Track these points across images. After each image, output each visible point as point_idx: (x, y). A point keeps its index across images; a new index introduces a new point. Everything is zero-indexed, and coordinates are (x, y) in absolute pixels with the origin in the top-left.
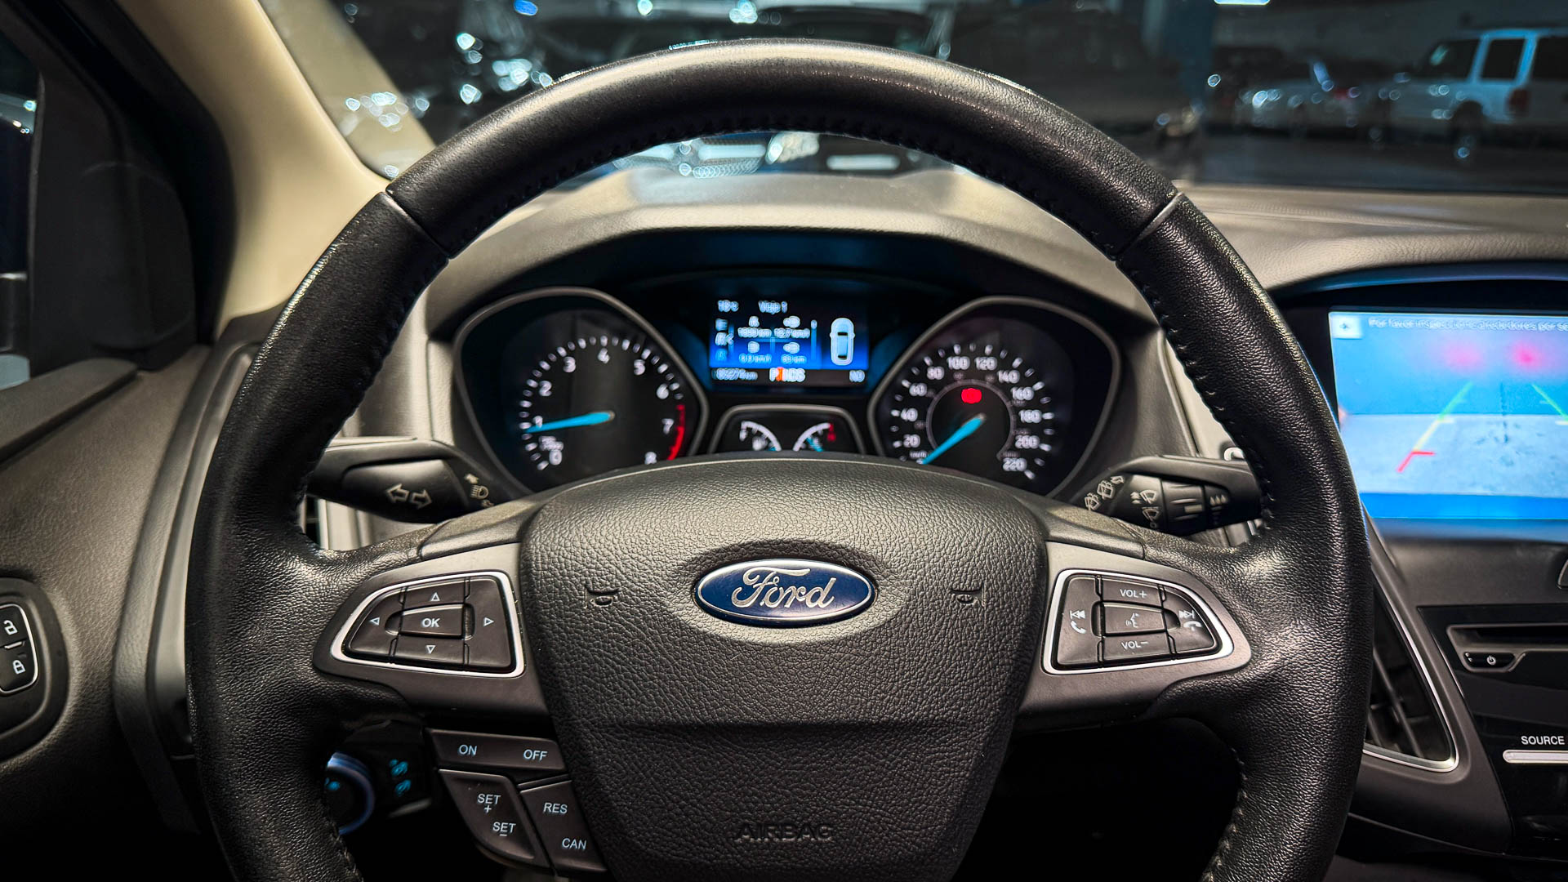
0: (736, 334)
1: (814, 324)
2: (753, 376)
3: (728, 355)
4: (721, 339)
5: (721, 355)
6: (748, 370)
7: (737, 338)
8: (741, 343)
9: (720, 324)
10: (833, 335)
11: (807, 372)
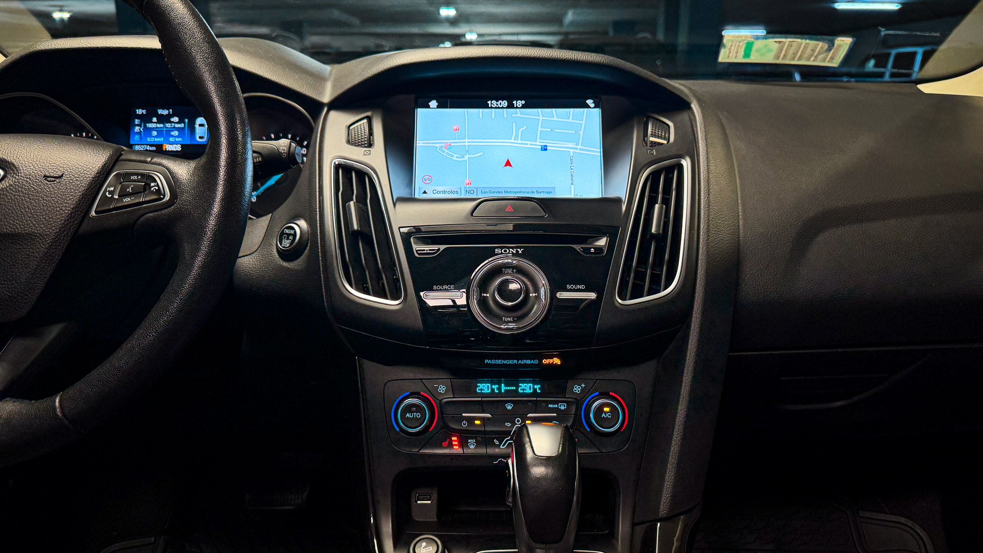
0: (145, 126)
1: (187, 120)
2: (154, 148)
3: (141, 138)
4: (137, 129)
5: (137, 137)
6: (151, 145)
7: (145, 128)
8: (148, 131)
9: (137, 121)
10: (197, 126)
11: (183, 146)
